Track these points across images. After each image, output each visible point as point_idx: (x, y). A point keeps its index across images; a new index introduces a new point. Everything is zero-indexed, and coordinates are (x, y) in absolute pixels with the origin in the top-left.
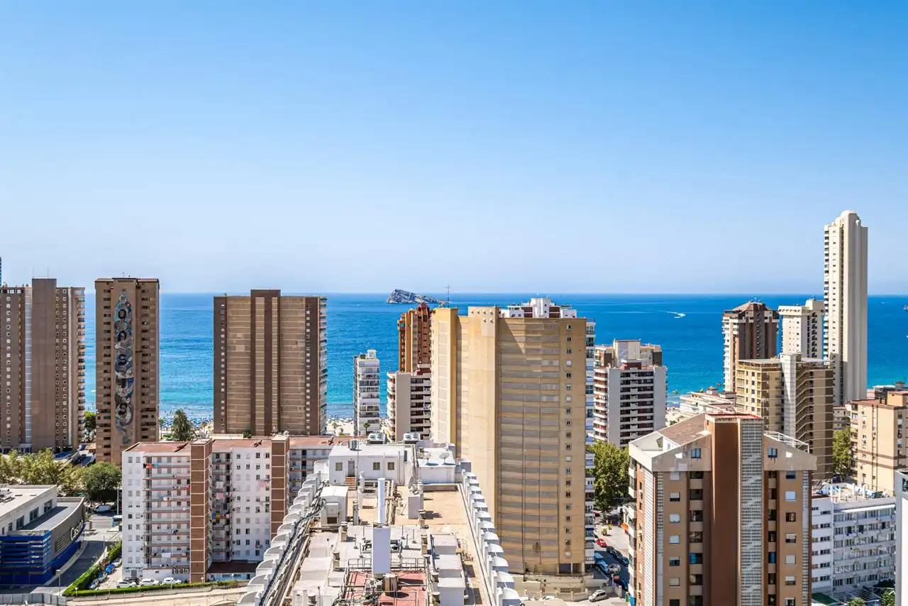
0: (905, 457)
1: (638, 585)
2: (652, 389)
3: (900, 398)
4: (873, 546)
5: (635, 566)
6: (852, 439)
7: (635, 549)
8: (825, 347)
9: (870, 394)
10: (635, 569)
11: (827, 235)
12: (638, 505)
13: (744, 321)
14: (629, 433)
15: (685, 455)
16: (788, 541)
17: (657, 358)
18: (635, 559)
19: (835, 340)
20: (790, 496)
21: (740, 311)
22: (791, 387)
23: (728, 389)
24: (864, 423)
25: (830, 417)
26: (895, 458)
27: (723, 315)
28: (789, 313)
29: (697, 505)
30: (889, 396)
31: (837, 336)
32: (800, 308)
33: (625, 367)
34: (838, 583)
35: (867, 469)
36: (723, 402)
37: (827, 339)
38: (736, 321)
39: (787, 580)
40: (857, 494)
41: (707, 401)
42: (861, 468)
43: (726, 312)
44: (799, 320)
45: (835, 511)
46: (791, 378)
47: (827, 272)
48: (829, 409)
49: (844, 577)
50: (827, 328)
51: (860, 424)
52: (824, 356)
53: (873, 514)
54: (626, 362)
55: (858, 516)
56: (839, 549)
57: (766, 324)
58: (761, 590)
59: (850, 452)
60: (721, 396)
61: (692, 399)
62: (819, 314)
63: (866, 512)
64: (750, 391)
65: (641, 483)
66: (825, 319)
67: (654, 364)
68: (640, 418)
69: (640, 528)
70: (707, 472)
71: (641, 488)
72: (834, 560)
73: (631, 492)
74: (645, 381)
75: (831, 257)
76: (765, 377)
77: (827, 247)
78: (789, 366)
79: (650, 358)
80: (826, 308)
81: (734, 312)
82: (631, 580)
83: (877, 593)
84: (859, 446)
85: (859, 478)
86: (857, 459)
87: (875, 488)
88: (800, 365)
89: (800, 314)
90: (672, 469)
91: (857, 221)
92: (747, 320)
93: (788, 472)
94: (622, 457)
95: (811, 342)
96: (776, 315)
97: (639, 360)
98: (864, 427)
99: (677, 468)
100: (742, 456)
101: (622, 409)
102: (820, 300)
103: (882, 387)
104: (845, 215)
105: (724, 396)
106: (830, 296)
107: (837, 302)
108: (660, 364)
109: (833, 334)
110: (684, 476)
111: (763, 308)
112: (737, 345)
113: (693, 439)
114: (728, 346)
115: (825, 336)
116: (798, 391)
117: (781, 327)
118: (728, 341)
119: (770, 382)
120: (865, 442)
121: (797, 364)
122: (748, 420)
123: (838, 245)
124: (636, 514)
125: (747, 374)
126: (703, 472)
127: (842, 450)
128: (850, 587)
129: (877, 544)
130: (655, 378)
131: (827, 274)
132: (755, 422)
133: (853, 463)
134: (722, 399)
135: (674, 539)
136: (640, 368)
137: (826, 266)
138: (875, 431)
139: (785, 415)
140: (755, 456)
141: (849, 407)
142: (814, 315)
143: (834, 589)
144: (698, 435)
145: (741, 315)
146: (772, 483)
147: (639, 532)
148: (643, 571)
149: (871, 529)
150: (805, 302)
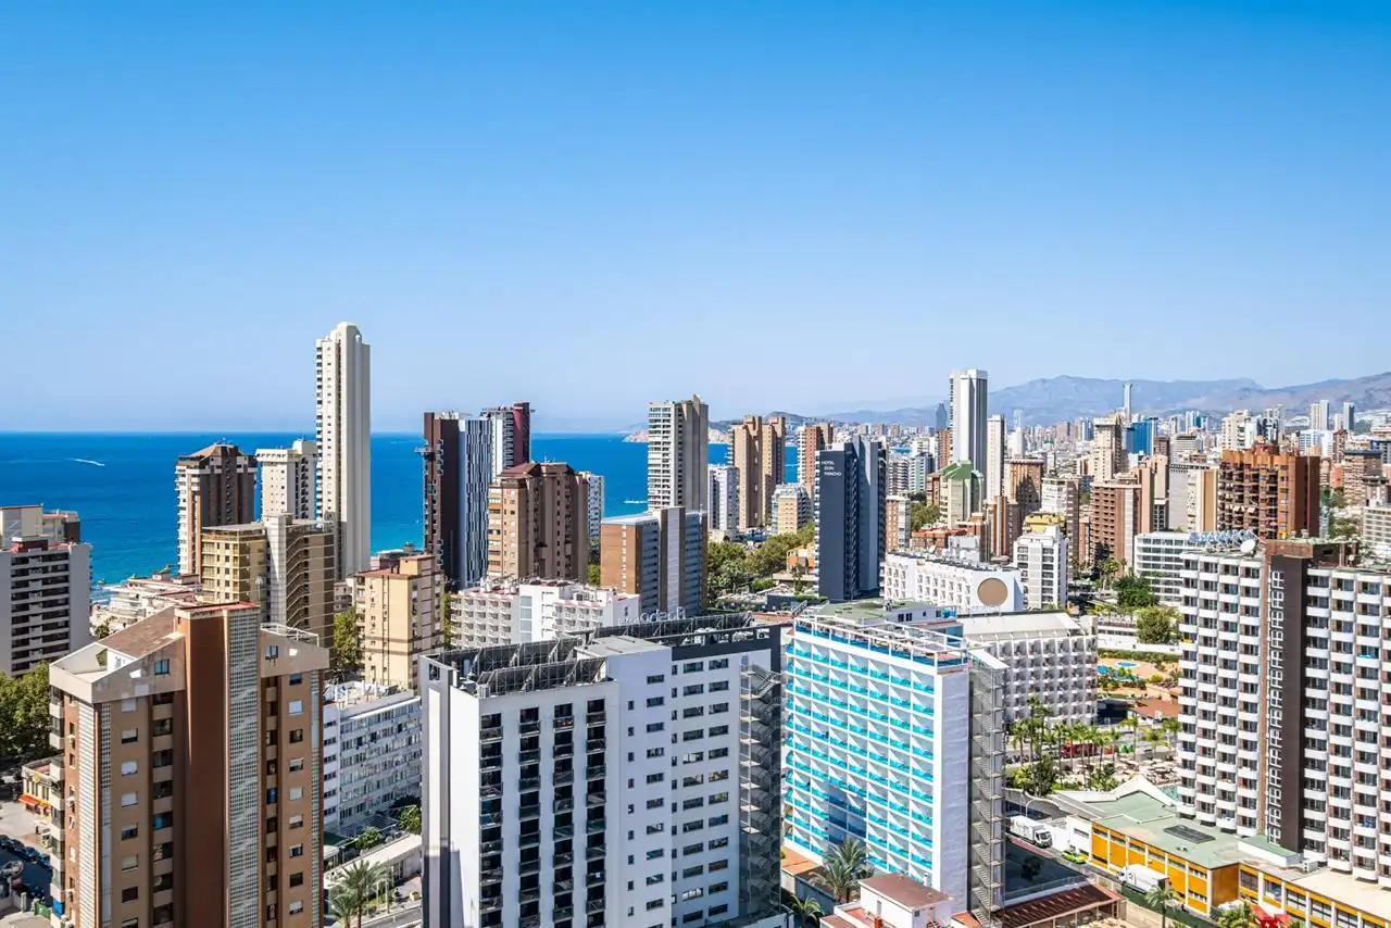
0: (420, 638)
1: (67, 881)
2: (66, 579)
3: (416, 563)
4: (388, 757)
5: (63, 853)
6: (359, 623)
7: (63, 827)
8: (319, 504)
9: (375, 563)
10: (63, 858)
11: (319, 353)
12: (66, 759)
13: (207, 471)
14: (28, 651)
15: (144, 672)
16: (292, 769)
17: (71, 531)
18: (63, 843)
19: (331, 493)
20: (295, 707)
21: (201, 457)
22: (280, 561)
23: (184, 571)
24: (373, 600)
25: (329, 597)
26: (409, 641)
27: (177, 464)
28: (270, 459)
29: (163, 742)
30: (402, 562)
31: (333, 489)
32: (285, 452)
33: (19, 549)
34: (345, 814)
35: (377, 659)
36: (179, 590)
37: (321, 492)
38: (197, 472)
39: (291, 822)
40: (368, 693)
41: (153, 591)
42: (370, 659)
43: (181, 459)
44: (285, 468)
45: (342, 720)
46: (280, 549)
47: (320, 402)
48: (329, 586)
49: (353, 804)
50: (320, 478)
51: (368, 602)
52: (317, 515)
53: (387, 715)
54: (20, 540)
55: (370, 722)
56: (347, 769)
57: (240, 474)
58: (257, 844)
59: (353, 641)
60: (175, 581)
61: (129, 590)
62: (310, 459)
63: (379, 715)
64: (223, 571)
65: (72, 725)
66: (318, 466)
67: (67, 541)
68: (45, 627)
69: (72, 793)
70: (179, 692)
71: (72, 732)
72: (342, 785)
73: (55, 741)
74: (55, 569)
75: (325, 383)
76: (244, 550)
77: (319, 368)
78: (277, 533)
79: (59, 532)
80: (320, 451)
81: (192, 459)
82: (56, 876)
83: (393, 816)
84: (367, 632)
85: (368, 673)
86: (364, 648)
87: (386, 683)
88: (290, 531)
89: (285, 459)
90: (125, 696)
91: (358, 336)
92: (212, 470)
93: (292, 676)
94: (19, 690)
95: (301, 497)
96: (253, 463)
97: (43, 536)
98: (373, 605)
99: (133, 691)
100: (230, 662)
101: (15, 615)
102: (311, 439)
103: (388, 552)
104: (343, 326)
105: (180, 582)
106: (325, 436)
107: (333, 444)
108: (76, 539)
109: (328, 486)
110: (144, 704)
111: (235, 452)
112: (198, 506)
113: (157, 646)
114: (184, 509)
115: (318, 489)
116: (289, 566)
117: (260, 478)
118: (184, 501)
119: (251, 556)
120: (374, 625)
121: (287, 529)
122: (238, 610)
123: (333, 366)
124: (63, 774)
125: (218, 548)
126: (172, 693)
127: (345, 639)
128: (360, 816)
129: (393, 753)
130: (71, 562)
131: (319, 406)
132: (248, 613)
133: (359, 655)
134: (176, 586)
135: (129, 799)
136: (45, 549)
137: (318, 395)
138: (386, 610)
139: (272, 600)
140: (249, 660)
141: (350, 582)
142: (304, 461)
143: (341, 823)
144: (164, 641)
145: (203, 463)
146: (271, 692)
147: (69, 799)
148: (77, 857)
149: (385, 735)
150: (292, 443)
